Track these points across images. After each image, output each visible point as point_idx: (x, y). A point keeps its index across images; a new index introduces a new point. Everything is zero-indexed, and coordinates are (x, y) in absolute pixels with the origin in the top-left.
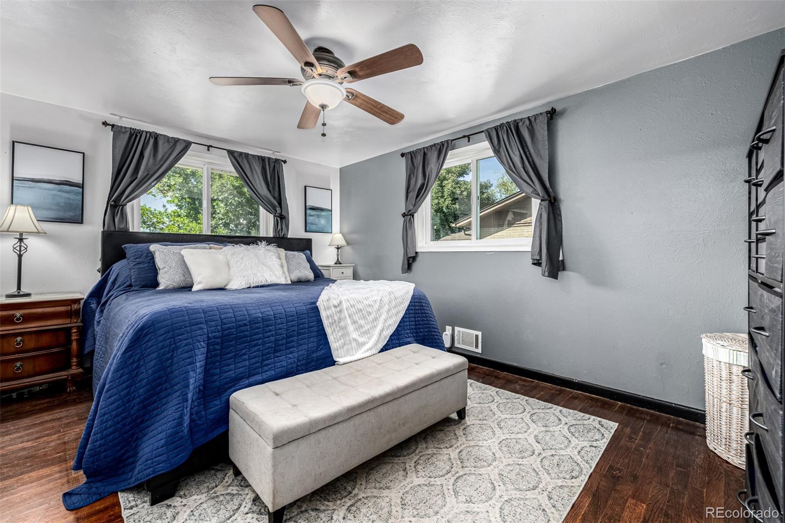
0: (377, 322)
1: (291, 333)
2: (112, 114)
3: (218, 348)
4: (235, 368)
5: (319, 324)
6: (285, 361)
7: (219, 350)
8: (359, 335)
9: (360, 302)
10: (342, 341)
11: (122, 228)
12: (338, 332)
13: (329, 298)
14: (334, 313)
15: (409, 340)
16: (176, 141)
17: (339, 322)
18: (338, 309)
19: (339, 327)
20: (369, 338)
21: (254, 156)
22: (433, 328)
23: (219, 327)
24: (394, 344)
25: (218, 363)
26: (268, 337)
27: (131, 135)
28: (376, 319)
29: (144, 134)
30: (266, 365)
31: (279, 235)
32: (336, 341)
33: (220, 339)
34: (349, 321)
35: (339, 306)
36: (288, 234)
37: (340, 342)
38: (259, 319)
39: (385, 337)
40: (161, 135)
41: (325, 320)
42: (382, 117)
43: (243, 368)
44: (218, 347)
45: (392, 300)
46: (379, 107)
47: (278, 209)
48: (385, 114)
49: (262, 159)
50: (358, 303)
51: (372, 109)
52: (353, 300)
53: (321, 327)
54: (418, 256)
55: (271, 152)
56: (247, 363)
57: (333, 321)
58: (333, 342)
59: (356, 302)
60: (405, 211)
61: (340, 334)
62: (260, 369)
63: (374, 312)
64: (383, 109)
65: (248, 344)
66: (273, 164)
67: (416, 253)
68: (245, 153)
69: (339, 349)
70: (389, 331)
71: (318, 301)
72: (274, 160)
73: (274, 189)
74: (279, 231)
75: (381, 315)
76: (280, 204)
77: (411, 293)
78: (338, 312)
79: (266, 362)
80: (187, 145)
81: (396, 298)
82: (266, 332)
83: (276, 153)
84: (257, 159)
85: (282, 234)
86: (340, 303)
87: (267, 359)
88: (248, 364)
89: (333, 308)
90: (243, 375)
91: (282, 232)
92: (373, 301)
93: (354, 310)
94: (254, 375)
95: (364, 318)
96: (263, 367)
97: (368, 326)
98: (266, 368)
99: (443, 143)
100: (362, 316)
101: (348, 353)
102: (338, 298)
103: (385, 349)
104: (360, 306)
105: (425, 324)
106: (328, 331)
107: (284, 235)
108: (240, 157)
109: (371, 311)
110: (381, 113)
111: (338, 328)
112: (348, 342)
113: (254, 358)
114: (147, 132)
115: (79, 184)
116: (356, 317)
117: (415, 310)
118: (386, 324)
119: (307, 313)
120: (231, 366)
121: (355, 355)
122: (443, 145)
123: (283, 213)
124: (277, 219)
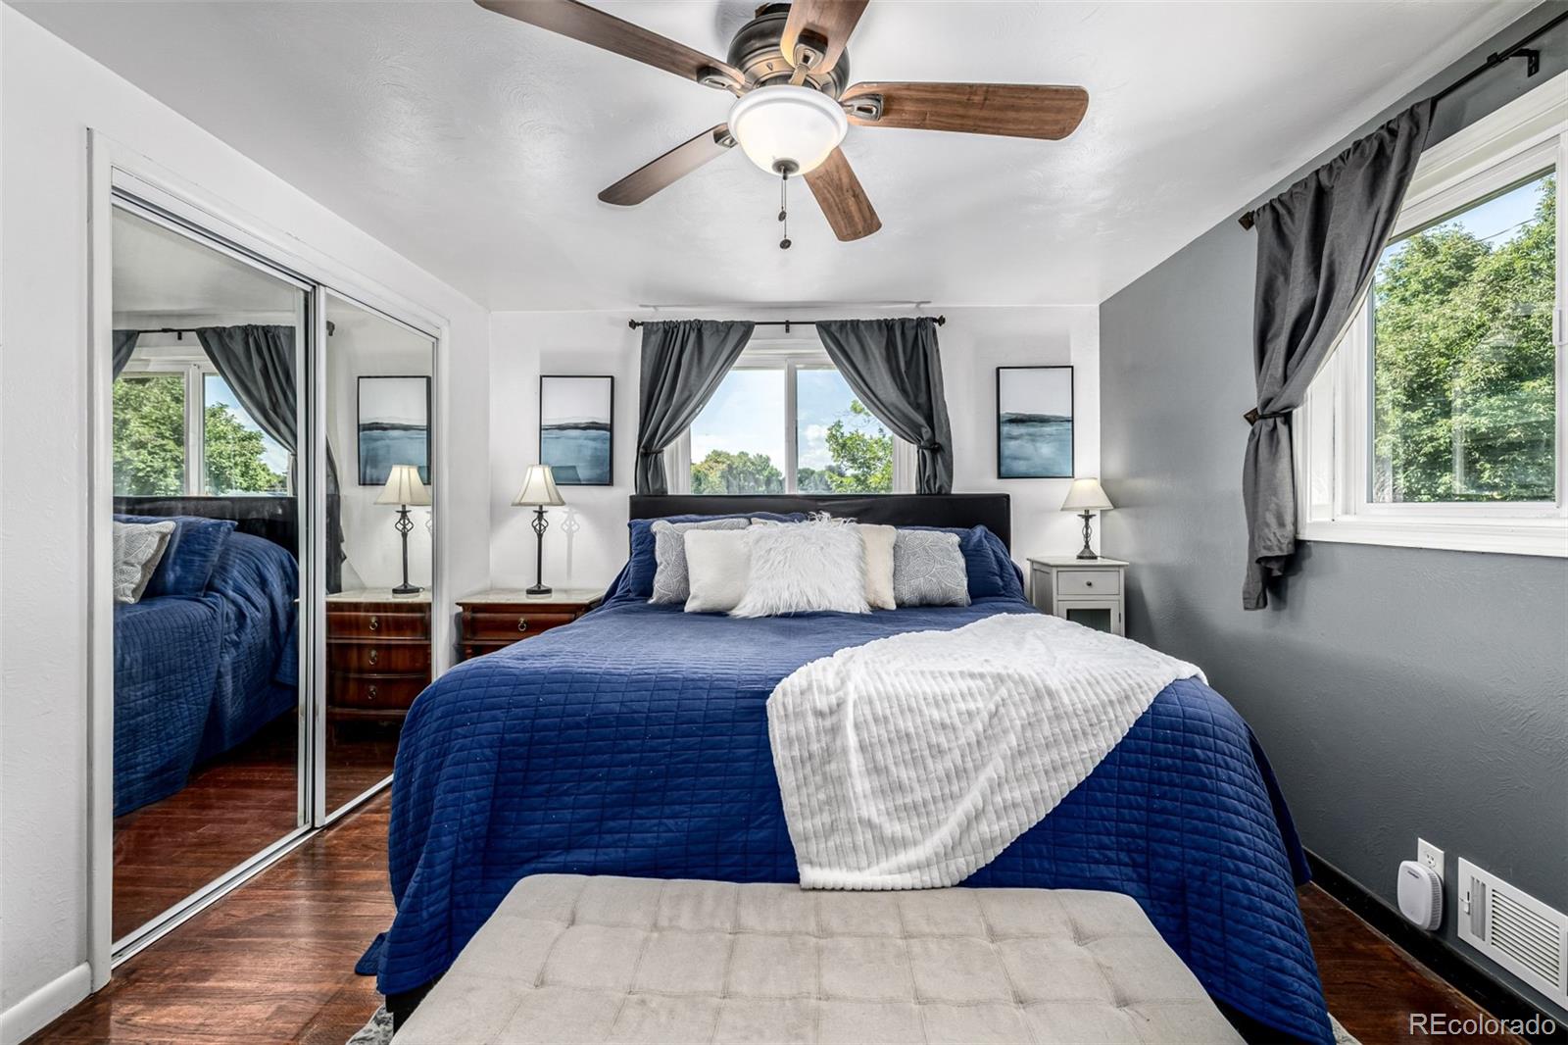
0: (964, 784)
1: (679, 766)
2: (642, 306)
3: (520, 767)
4: (543, 819)
5: (761, 757)
6: (655, 831)
7: (520, 771)
8: (888, 814)
9: (911, 710)
10: (826, 818)
11: (657, 490)
12: (817, 789)
13: (810, 687)
14: (813, 730)
15: (1104, 871)
16: (729, 326)
17: (826, 761)
18: (828, 723)
19: (824, 774)
20: (926, 831)
21: (871, 322)
22: (1232, 856)
23: (527, 721)
24: (1034, 871)
25: (517, 800)
26: (623, 764)
27: (666, 332)
28: (961, 773)
29: (682, 327)
30: (610, 832)
31: (930, 489)
32: (807, 812)
33: (526, 748)
34: (856, 761)
35: (832, 712)
36: (951, 486)
37: (818, 821)
38: (611, 718)
39: (983, 842)
40: (706, 322)
41: (779, 747)
42: (1011, 126)
43: (558, 825)
44: (519, 764)
45: (1039, 721)
46: (977, 99)
47: (926, 432)
48: (1012, 115)
49: (887, 326)
50: (902, 712)
51: (963, 117)
52: (889, 699)
53: (766, 765)
54: (1310, 555)
55: (914, 305)
56: (567, 814)
57: (806, 754)
58: (794, 815)
59: (896, 709)
60: (1256, 406)
61: (822, 796)
62: (596, 838)
63: (957, 753)
64: (998, 101)
65: (578, 771)
66: (914, 332)
67: (1299, 545)
68: (852, 321)
69: (814, 841)
70: (1004, 823)
71: (772, 692)
72: (915, 323)
73: (917, 387)
74: (928, 482)
75: (984, 765)
76: (930, 419)
77: (1142, 704)
78: (826, 732)
79: (611, 824)
80: (747, 328)
81: (1058, 717)
82: (621, 752)
83: (922, 306)
84: (876, 327)
85: (937, 486)
86: (838, 705)
87: (614, 818)
88: (569, 817)
89: (811, 720)
90: (555, 840)
91: (935, 484)
92: (960, 714)
93: (883, 732)
94: (581, 847)
95: (916, 761)
96: (604, 833)
97: (927, 789)
98: (608, 838)
99: (1393, 126)
100: (908, 757)
101: (839, 858)
102: (837, 690)
103: (980, 879)
104: (907, 724)
105: (1195, 831)
106: (786, 779)
107: (940, 488)
108: (841, 333)
109: (945, 745)
110: (997, 114)
111: (819, 778)
112: (845, 826)
113: (584, 807)
114: (685, 323)
115: (607, 424)
116: (886, 757)
117: (1152, 768)
118: (998, 799)
119: (734, 721)
120: (539, 812)
121: (867, 872)
122: (1393, 133)
123: (938, 440)
124: (923, 453)
